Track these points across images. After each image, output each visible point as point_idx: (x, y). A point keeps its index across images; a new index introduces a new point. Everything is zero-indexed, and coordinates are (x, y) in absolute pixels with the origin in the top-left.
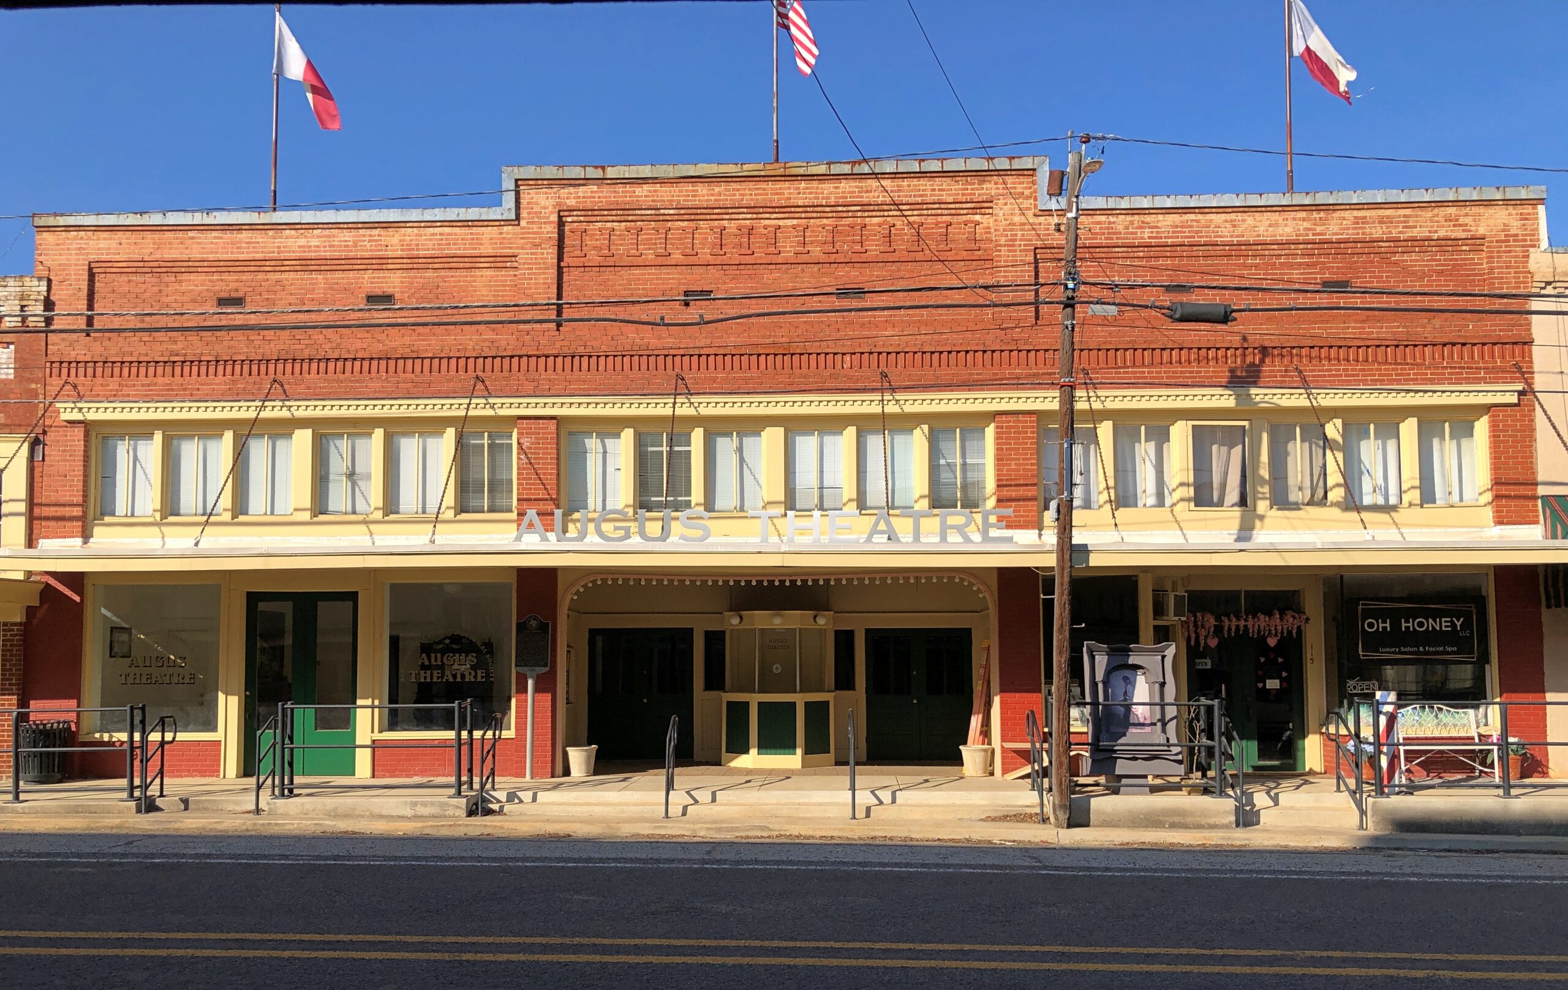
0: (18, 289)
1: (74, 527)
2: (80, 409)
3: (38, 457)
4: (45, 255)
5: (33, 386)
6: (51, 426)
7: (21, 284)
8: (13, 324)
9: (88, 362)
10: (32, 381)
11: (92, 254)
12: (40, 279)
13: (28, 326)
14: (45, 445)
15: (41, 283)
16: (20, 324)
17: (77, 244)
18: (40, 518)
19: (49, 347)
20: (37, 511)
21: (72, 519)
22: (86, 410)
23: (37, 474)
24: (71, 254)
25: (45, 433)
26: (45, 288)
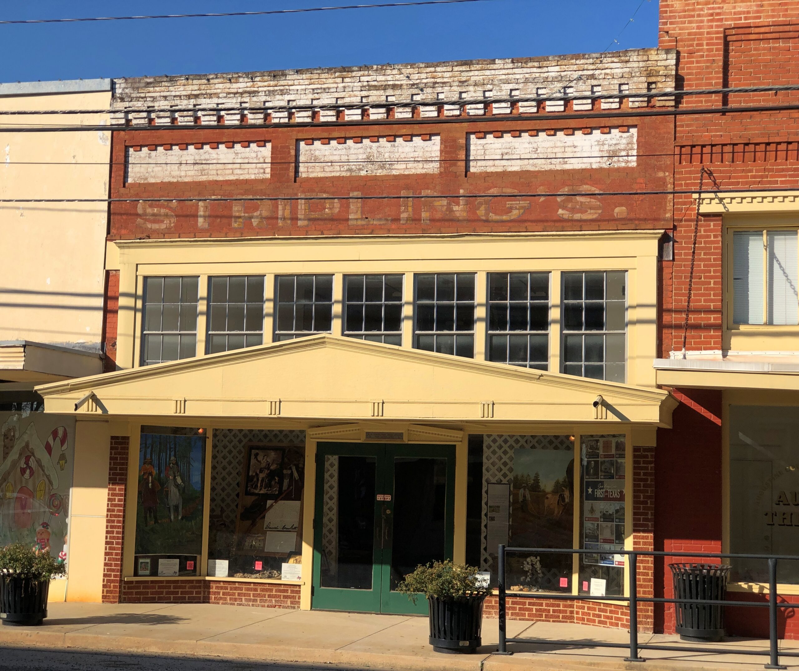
0: (641, 64)
1: (712, 337)
2: (721, 200)
3: (668, 255)
4: (671, 23)
5: (661, 174)
6: (681, 220)
7: (645, 58)
8: (637, 104)
9: (726, 145)
10: (660, 169)
11: (727, 20)
12: (668, 51)
13: (653, 107)
14: (675, 242)
15: (670, 56)
16: (645, 104)
17: (709, 9)
18: (670, 327)
19: (678, 129)
20: (667, 318)
21: (708, 327)
22: (728, 200)
23: (666, 276)
24: (702, 21)
25: (675, 228)
26: (674, 62)
